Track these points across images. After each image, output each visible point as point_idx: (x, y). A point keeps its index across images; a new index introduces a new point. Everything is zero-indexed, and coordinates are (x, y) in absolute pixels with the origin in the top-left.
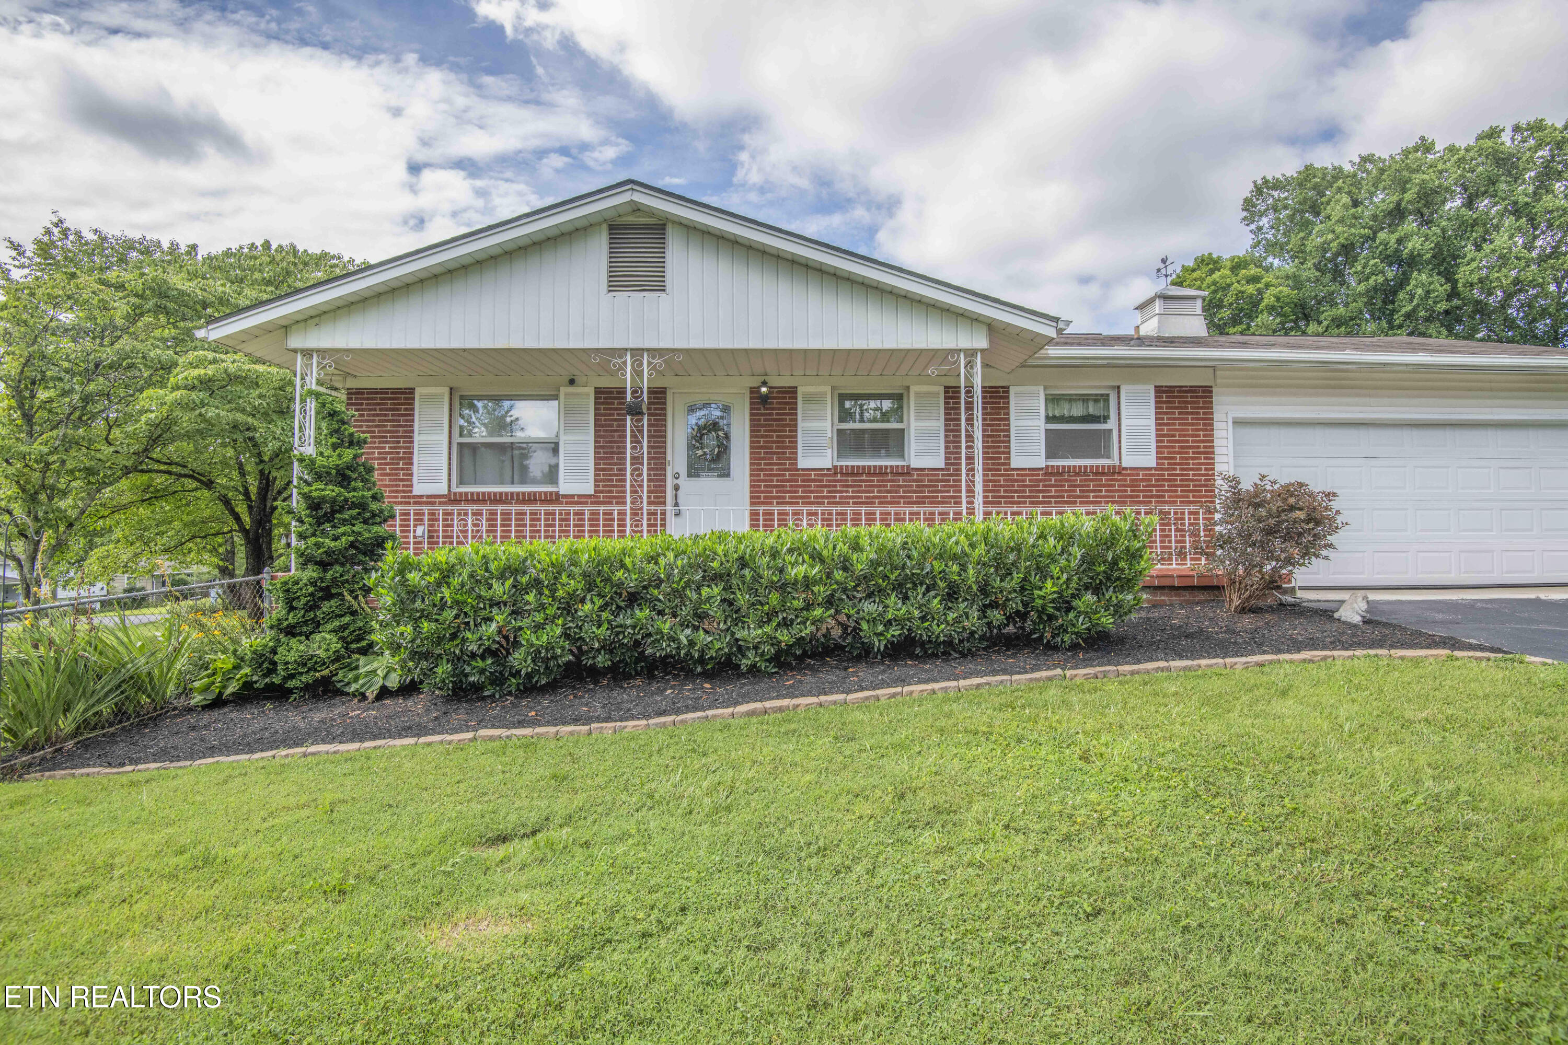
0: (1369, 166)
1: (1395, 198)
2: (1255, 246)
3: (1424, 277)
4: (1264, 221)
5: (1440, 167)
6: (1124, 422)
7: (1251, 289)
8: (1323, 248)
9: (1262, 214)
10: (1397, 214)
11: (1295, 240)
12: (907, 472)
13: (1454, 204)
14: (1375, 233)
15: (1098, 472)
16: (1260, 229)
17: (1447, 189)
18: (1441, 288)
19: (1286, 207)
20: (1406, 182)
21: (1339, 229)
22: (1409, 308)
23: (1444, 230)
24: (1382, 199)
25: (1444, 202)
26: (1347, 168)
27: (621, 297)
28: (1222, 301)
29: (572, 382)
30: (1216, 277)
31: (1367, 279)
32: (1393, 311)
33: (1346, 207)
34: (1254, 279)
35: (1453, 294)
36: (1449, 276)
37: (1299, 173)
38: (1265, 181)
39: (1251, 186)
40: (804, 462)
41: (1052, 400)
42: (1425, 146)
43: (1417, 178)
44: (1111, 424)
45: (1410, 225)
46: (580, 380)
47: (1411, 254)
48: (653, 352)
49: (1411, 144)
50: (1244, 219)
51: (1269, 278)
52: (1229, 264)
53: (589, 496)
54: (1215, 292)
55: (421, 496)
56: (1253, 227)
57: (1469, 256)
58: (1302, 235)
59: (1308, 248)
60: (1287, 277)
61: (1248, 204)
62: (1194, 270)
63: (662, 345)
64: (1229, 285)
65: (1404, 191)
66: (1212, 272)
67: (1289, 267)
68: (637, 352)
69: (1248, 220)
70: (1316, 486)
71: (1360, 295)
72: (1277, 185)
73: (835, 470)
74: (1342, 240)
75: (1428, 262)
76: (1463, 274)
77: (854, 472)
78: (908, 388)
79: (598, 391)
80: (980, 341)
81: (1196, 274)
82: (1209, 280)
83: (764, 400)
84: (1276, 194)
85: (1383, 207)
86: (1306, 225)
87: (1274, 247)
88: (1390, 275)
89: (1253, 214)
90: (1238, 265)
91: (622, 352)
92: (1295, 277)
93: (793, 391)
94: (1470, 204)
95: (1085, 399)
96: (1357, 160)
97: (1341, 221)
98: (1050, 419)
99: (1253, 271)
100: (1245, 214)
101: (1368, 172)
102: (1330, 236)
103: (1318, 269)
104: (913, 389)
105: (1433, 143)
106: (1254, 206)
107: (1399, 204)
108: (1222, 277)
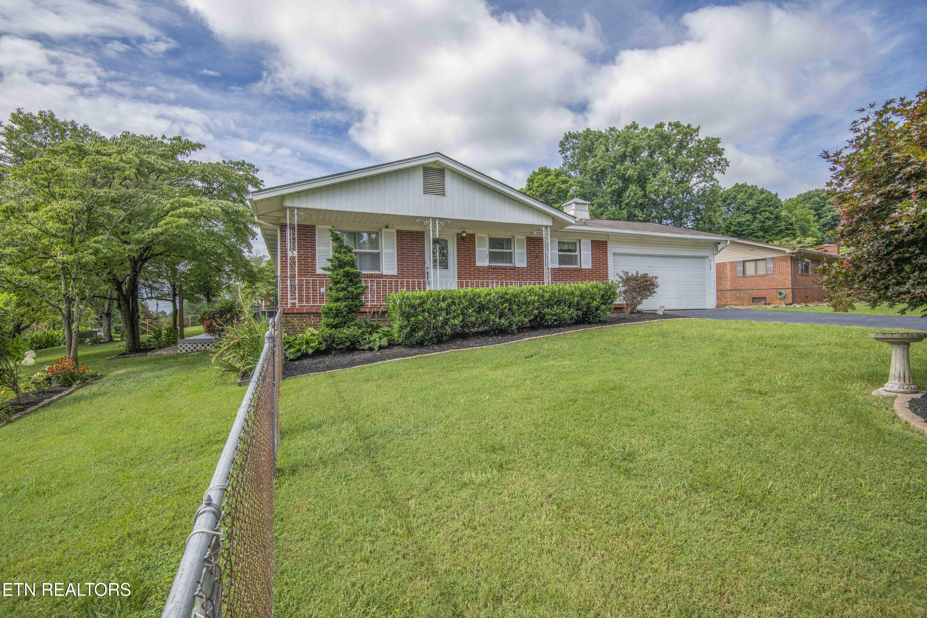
0: (613, 133)
1: (623, 150)
2: (564, 165)
3: (634, 187)
4: (568, 153)
5: (641, 137)
6: (582, 253)
7: (563, 186)
8: (594, 169)
9: (568, 150)
10: (623, 157)
11: (582, 164)
12: (514, 268)
13: (645, 154)
14: (615, 165)
15: (574, 270)
16: (566, 156)
17: (643, 148)
18: (640, 193)
19: (578, 148)
20: (628, 143)
21: (601, 162)
22: (627, 201)
23: (641, 166)
24: (617, 149)
25: (642, 153)
26: (604, 132)
27: (429, 196)
28: (551, 190)
29: (387, 227)
30: (549, 178)
31: (611, 186)
32: (621, 202)
33: (603, 151)
34: (565, 182)
35: (645, 196)
36: (644, 189)
37: (584, 132)
38: (570, 134)
39: (564, 136)
40: (478, 264)
41: (559, 243)
42: (634, 126)
43: (633, 141)
44: (577, 253)
45: (627, 163)
46: (389, 226)
47: (629, 177)
48: (440, 219)
49: (629, 124)
50: (560, 151)
51: (571, 182)
52: (554, 173)
53: (395, 276)
54: (548, 186)
55: (320, 275)
56: (563, 155)
57: (651, 180)
58: (585, 162)
59: (587, 169)
60: (579, 182)
61: (562, 144)
62: (538, 174)
63: (444, 217)
64: (554, 185)
65: (627, 147)
66: (546, 177)
67: (580, 178)
68: (434, 219)
69: (562, 152)
70: (651, 275)
71: (609, 193)
72: (575, 137)
73: (489, 267)
74: (602, 167)
75: (635, 180)
76: (649, 187)
77: (496, 268)
78: (514, 237)
79: (398, 231)
80: (550, 223)
81: (540, 176)
82: (546, 180)
83: (463, 238)
84: (574, 140)
85: (618, 153)
86: (586, 158)
87: (573, 167)
88: (621, 185)
89: (564, 149)
90: (558, 175)
91: (428, 218)
92: (582, 182)
93: (473, 235)
94: (651, 155)
95: (569, 243)
96: (608, 129)
97: (602, 158)
98: (560, 250)
99: (563, 178)
100: (560, 149)
101: (613, 136)
102: (597, 164)
103: (591, 180)
104: (516, 237)
105: (638, 125)
106: (565, 145)
107: (625, 152)
108: (551, 179)
